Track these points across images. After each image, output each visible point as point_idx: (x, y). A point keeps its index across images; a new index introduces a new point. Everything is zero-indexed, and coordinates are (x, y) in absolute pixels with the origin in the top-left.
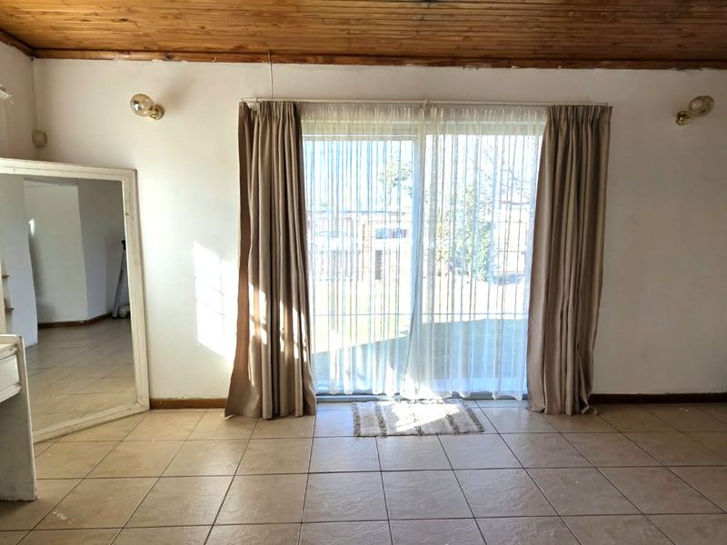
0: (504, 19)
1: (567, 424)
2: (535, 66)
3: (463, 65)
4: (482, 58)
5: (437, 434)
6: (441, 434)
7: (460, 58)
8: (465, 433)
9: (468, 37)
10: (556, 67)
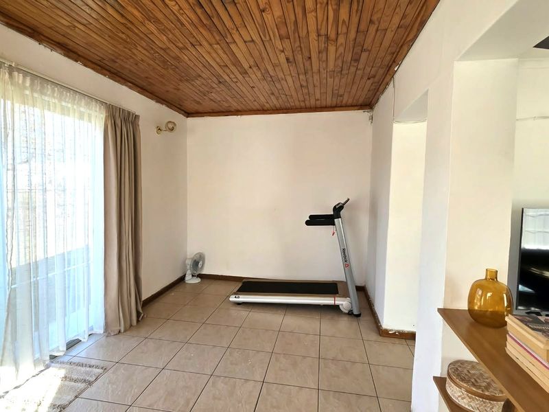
0: (120, 35)
1: (143, 331)
2: (93, 69)
3: (40, 41)
4: (59, 43)
5: (76, 397)
6: (79, 394)
7: (40, 34)
8: (96, 379)
9: (75, 27)
10: (105, 75)
